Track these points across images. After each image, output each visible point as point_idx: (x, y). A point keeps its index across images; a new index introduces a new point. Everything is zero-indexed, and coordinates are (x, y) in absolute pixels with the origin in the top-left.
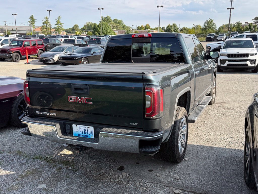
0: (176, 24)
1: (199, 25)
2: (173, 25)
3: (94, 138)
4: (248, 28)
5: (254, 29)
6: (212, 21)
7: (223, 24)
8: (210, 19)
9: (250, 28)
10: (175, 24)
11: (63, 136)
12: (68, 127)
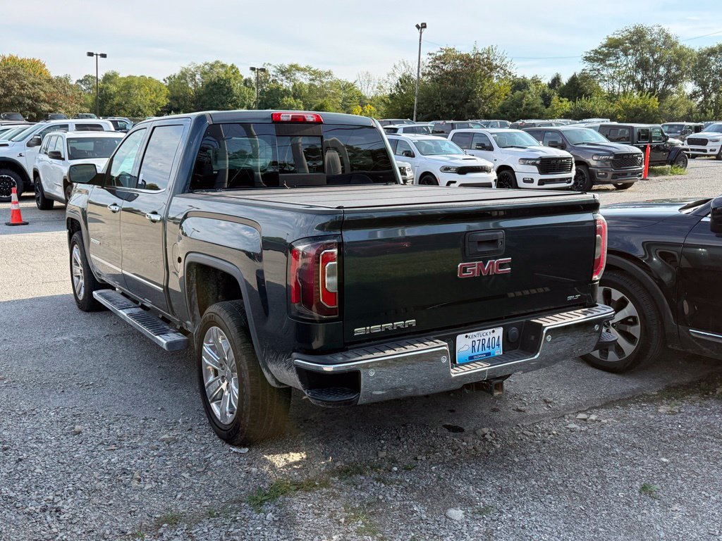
3: (502, 353)
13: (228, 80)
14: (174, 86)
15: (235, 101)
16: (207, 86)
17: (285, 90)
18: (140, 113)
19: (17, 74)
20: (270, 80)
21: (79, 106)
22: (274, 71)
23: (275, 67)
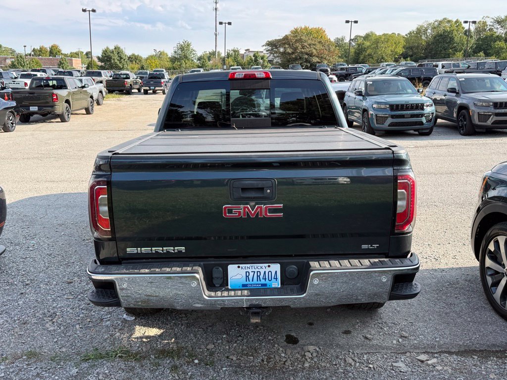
0: (121, 48)
1: (163, 52)
2: (115, 48)
3: (280, 286)
4: (252, 61)
5: (263, 63)
6: (188, 45)
7: (205, 52)
8: (186, 42)
9: (256, 60)
10: (119, 48)
11: (213, 294)
12: (217, 273)
13: (451, 32)
14: (411, 39)
15: (455, 47)
16: (435, 37)
17: (498, 37)
18: (382, 60)
19: (301, 39)
20: (488, 29)
21: (337, 58)
22: (491, 22)
23: (493, 19)
